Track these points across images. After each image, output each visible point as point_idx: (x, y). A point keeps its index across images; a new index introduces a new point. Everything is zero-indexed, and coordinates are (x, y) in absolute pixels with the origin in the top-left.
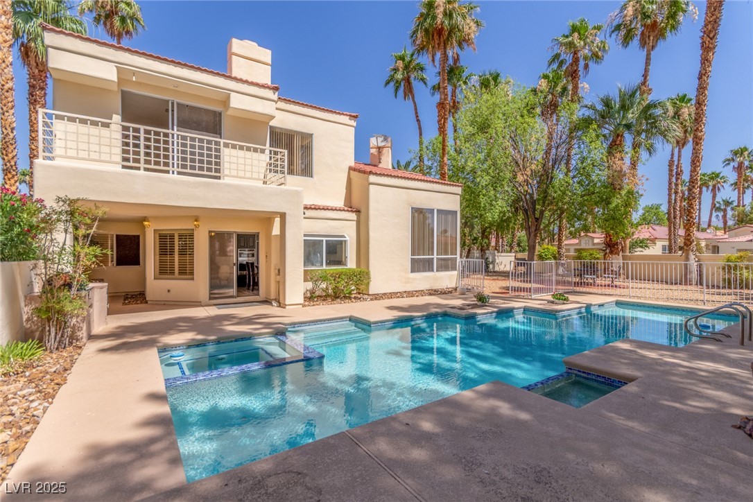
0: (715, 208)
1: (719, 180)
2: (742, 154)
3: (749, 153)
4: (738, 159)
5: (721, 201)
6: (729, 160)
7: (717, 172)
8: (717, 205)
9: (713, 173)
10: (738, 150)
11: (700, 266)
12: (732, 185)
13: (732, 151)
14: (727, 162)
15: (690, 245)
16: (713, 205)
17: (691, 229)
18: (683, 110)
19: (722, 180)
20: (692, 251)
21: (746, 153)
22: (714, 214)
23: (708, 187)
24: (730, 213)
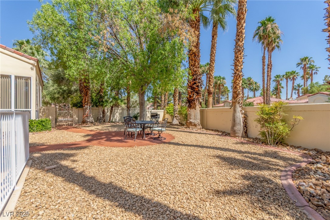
0: (294, 88)
1: (295, 75)
2: (305, 60)
3: (309, 60)
4: (304, 63)
5: (296, 85)
6: (299, 63)
7: (294, 71)
8: (295, 87)
9: (292, 71)
10: (304, 59)
11: (246, 118)
12: (301, 77)
13: (301, 59)
14: (298, 64)
15: (237, 97)
16: (293, 87)
17: (238, 81)
18: (268, 26)
19: (297, 75)
20: (239, 103)
21: (307, 60)
22: (294, 91)
23: (290, 78)
24: (300, 90)
